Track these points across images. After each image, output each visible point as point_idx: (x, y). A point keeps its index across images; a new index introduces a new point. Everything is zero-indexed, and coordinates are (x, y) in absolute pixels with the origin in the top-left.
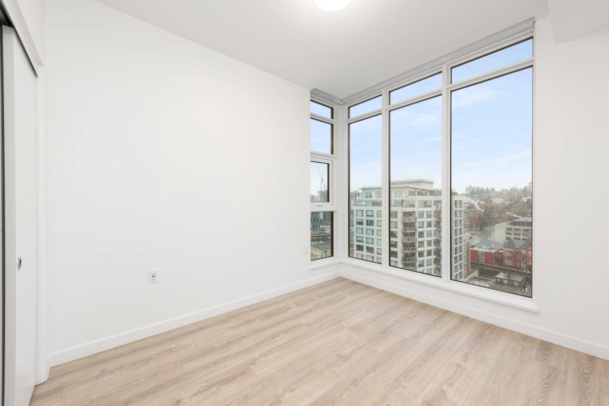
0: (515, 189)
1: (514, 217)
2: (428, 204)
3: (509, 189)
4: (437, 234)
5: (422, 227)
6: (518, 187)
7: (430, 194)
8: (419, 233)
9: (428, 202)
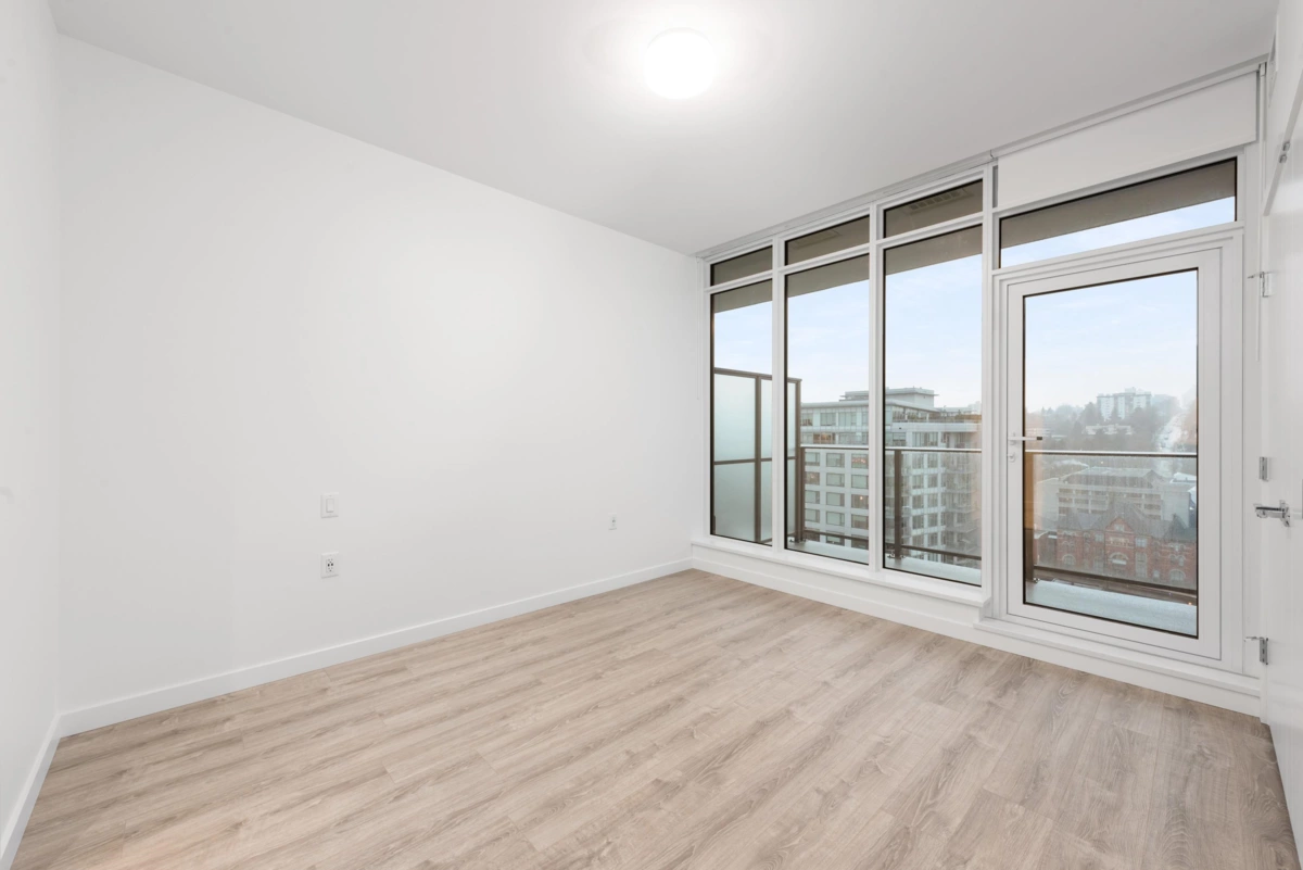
0: (1066, 409)
1: (1074, 465)
2: (931, 440)
3: (1054, 409)
4: (947, 500)
5: (919, 487)
6: (1073, 405)
7: (930, 418)
8: (914, 498)
9: (931, 436)
